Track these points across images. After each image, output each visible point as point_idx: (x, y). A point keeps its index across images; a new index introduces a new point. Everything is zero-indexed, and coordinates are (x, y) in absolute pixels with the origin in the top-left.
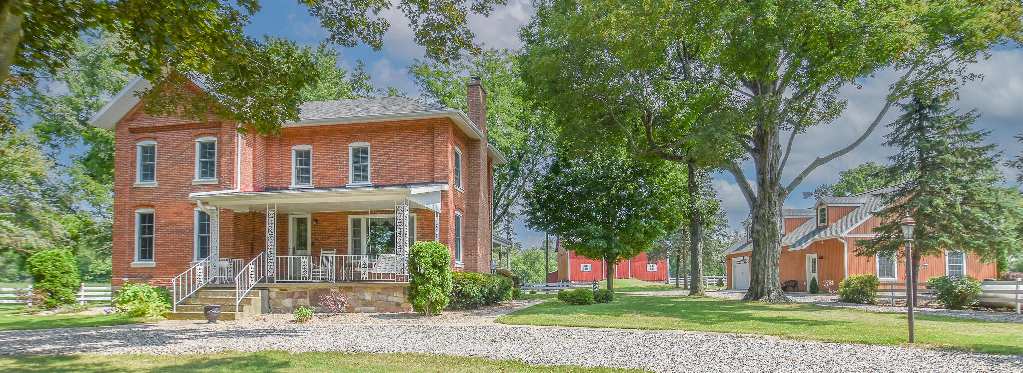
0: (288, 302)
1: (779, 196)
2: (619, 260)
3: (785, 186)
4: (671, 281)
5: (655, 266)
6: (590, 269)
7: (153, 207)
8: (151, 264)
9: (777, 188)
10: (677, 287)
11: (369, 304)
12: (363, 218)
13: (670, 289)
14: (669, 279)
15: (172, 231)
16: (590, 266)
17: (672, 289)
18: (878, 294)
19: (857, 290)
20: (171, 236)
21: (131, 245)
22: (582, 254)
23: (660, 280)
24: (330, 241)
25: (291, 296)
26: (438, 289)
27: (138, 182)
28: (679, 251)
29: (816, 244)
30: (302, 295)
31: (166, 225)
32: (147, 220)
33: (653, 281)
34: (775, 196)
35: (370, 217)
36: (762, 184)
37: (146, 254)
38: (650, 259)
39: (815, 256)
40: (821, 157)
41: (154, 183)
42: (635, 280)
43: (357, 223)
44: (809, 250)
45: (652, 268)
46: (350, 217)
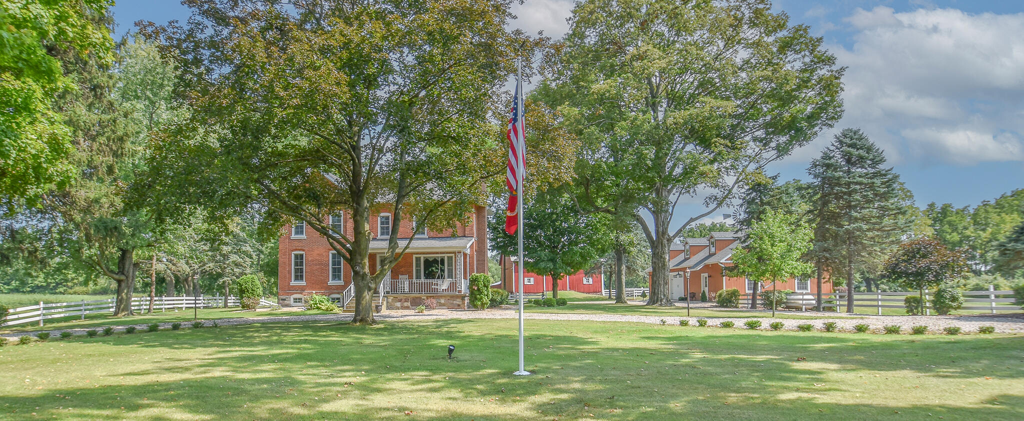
0: (398, 304)
1: (668, 241)
2: (563, 276)
3: (671, 235)
4: (604, 292)
5: (591, 280)
6: (532, 283)
7: (304, 250)
8: (303, 283)
9: (666, 236)
10: (610, 298)
11: (444, 305)
12: (422, 257)
13: (603, 300)
14: (603, 291)
15: (316, 265)
16: (532, 279)
17: (606, 300)
18: (740, 301)
19: (727, 299)
20: (315, 268)
21: (290, 272)
22: (533, 271)
23: (595, 292)
24: (403, 269)
25: (400, 301)
26: (486, 297)
27: (293, 236)
28: (611, 267)
29: (707, 266)
30: (406, 301)
31: (312, 261)
32: (299, 258)
33: (589, 293)
34: (665, 241)
35: (425, 256)
36: (657, 232)
37: (299, 277)
38: (586, 274)
39: (706, 275)
40: (693, 217)
41: (304, 236)
42: (573, 292)
43: (418, 259)
44: (702, 271)
45: (588, 281)
46: (414, 256)
